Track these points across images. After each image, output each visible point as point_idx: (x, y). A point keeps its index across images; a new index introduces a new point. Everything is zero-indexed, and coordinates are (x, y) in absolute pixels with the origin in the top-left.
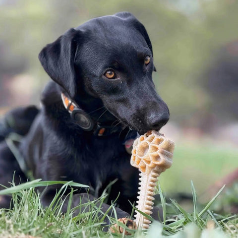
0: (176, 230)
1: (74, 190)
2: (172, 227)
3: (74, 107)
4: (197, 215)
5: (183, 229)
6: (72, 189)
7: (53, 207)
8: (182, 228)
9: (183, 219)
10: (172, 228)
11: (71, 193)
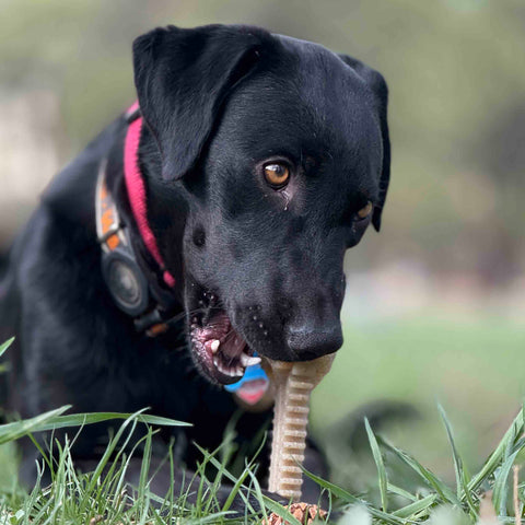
2: (403, 517)
3: (120, 244)
6: (150, 429)
7: (103, 474)
10: (404, 521)
11: (149, 437)
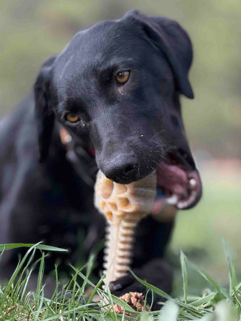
0: (203, 312)
1: (45, 254)
2: (197, 306)
4: (234, 289)
5: (214, 309)
6: (43, 254)
8: (212, 308)
9: (213, 295)
10: (197, 308)
11: (43, 259)
